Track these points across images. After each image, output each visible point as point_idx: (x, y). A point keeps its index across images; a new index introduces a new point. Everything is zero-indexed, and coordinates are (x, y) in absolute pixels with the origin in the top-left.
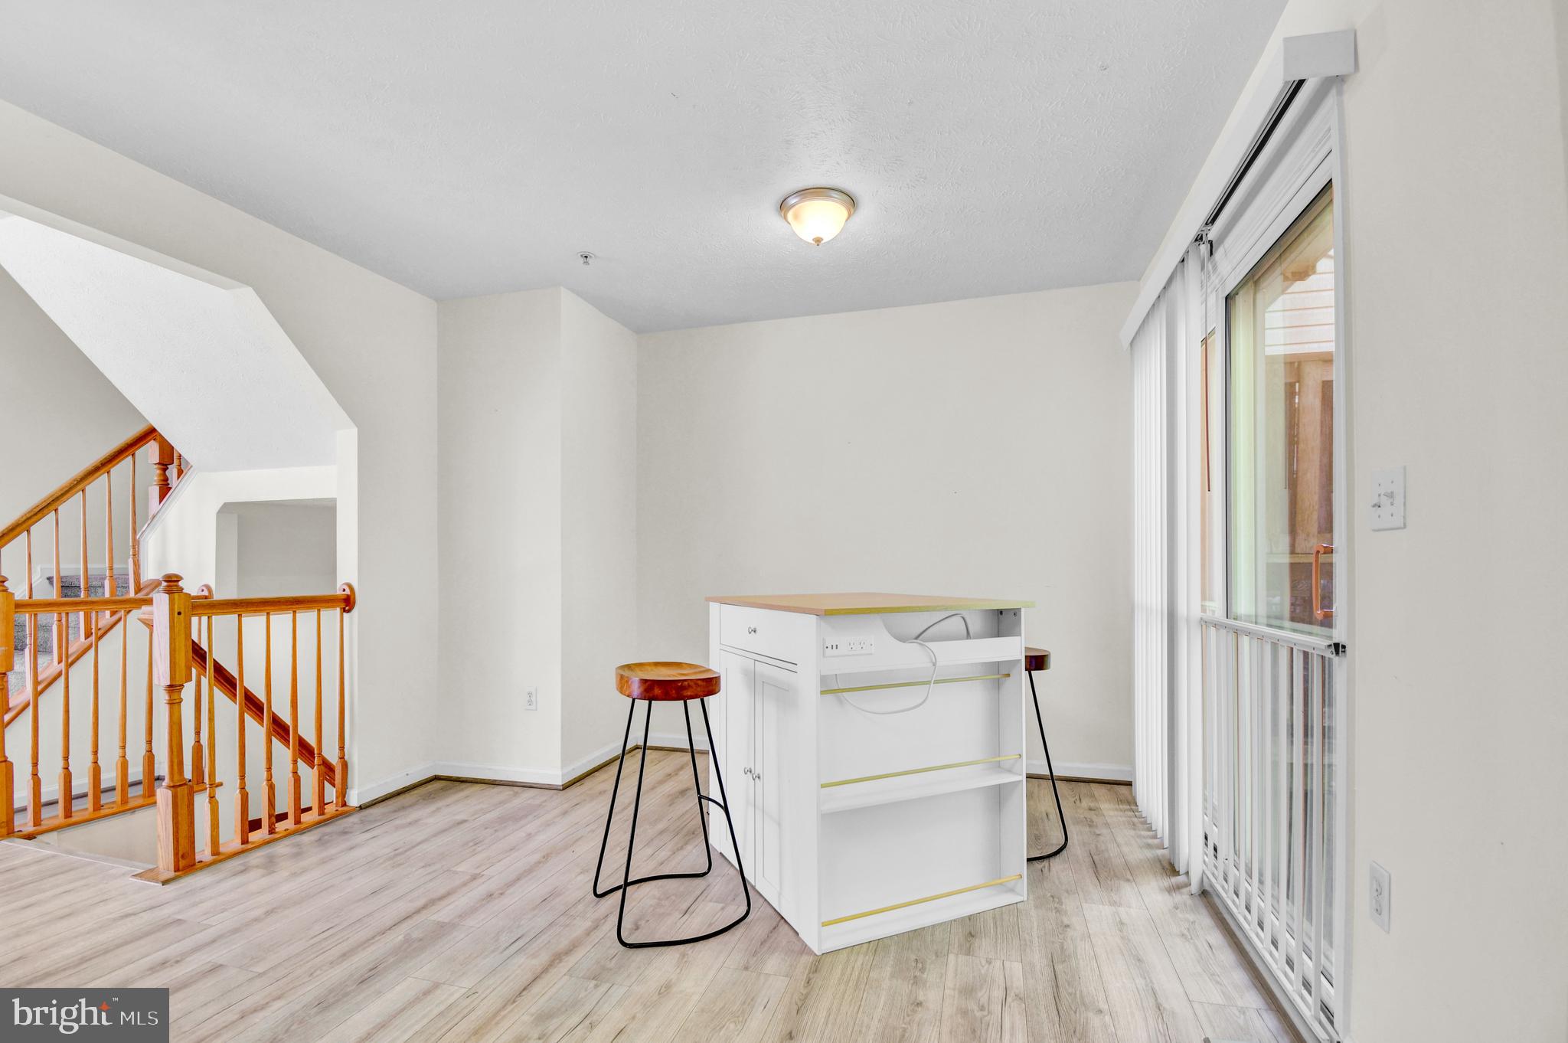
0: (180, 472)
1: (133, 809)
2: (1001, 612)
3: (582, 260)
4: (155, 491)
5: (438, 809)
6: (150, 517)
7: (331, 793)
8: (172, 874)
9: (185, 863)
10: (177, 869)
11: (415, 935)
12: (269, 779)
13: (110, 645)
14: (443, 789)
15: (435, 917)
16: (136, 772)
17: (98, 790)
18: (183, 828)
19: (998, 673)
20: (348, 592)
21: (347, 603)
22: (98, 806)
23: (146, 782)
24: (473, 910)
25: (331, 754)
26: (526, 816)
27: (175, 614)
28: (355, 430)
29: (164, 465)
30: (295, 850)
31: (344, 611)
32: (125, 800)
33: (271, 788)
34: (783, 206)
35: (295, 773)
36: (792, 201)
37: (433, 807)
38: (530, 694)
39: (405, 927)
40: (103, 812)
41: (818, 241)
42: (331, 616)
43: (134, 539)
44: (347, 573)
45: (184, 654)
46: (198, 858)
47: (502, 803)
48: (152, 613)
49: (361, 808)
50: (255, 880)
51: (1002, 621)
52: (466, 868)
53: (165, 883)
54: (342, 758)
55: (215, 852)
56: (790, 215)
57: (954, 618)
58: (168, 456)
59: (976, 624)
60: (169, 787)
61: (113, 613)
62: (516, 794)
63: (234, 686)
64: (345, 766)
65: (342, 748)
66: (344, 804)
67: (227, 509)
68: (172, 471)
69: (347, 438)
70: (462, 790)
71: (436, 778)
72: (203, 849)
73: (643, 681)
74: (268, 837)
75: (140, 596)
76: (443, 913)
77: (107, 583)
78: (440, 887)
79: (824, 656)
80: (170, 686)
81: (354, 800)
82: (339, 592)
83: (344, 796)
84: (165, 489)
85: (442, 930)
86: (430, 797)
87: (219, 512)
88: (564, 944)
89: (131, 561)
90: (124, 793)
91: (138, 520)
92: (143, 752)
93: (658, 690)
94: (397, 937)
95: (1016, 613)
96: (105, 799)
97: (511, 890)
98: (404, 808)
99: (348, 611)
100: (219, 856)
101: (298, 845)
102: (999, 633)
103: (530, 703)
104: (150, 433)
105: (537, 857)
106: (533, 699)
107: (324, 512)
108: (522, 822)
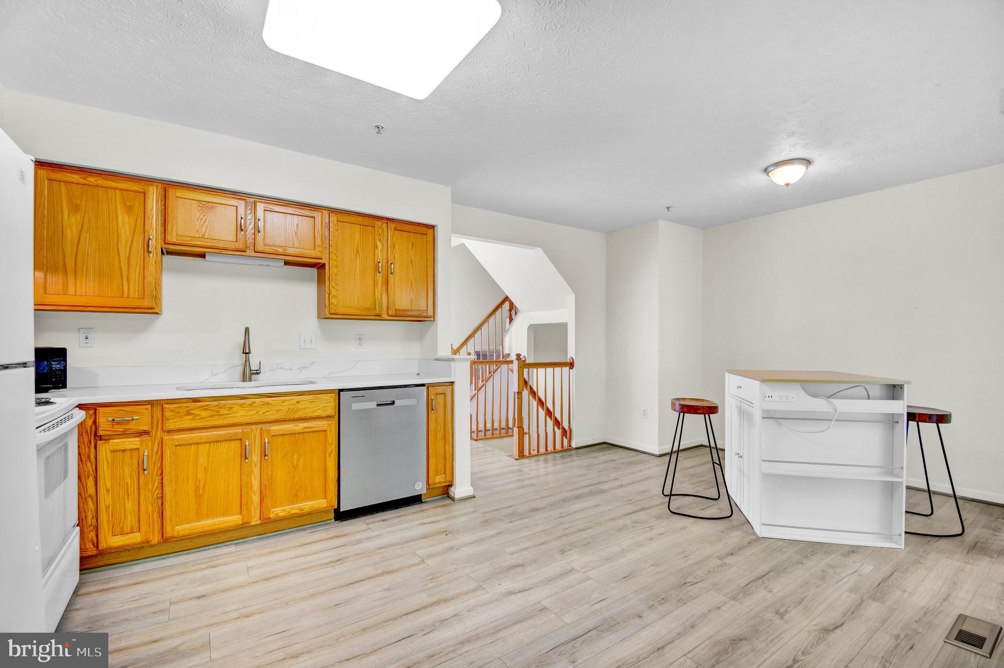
0: (516, 313)
1: (503, 437)
2: (894, 386)
3: (667, 210)
4: (508, 320)
5: (605, 454)
6: (507, 330)
7: (566, 441)
8: (518, 457)
9: (521, 455)
10: (519, 456)
11: (594, 490)
12: (546, 431)
13: (497, 375)
14: (607, 448)
15: (601, 487)
16: (503, 425)
17: (494, 429)
18: (521, 443)
19: (891, 420)
20: (571, 361)
21: (571, 365)
22: (493, 434)
23: (506, 428)
24: (614, 488)
25: (566, 426)
26: (641, 463)
27: (519, 367)
28: (574, 296)
29: (510, 310)
30: (553, 458)
31: (570, 368)
32: (500, 434)
33: (546, 434)
34: (766, 171)
35: (554, 430)
36: (770, 169)
37: (603, 453)
38: (644, 410)
39: (590, 488)
40: (494, 436)
41: (787, 185)
42: (566, 369)
43: (502, 338)
44: (571, 353)
45: (522, 383)
46: (525, 454)
47: (631, 457)
48: (513, 367)
49: (576, 448)
50: (541, 464)
51: (894, 391)
52: (614, 475)
53: (516, 460)
54: (569, 427)
55: (530, 453)
56: (770, 174)
57: (859, 388)
58: (512, 306)
59: (875, 391)
60: (517, 427)
61: (496, 366)
62: (637, 455)
63: (535, 395)
64: (570, 430)
65: (569, 423)
66: (570, 446)
67: (531, 327)
68: (513, 312)
69: (571, 298)
70: (616, 449)
71: (605, 443)
72: (526, 453)
73: (680, 405)
74: (545, 452)
75: (504, 360)
76: (603, 487)
77: (494, 354)
78: (603, 479)
79: (764, 400)
80: (518, 392)
81: (574, 445)
82: (568, 361)
83: (570, 443)
84: (511, 320)
85: (603, 491)
86: (602, 450)
87: (529, 327)
88: (647, 506)
89: (501, 346)
90: (500, 431)
91: (503, 331)
92: (506, 417)
93: (687, 409)
94: (587, 490)
95: (901, 387)
96: (495, 432)
97: (630, 486)
98: (591, 451)
99: (572, 369)
100: (531, 456)
101: (555, 457)
102: (893, 397)
103: (644, 414)
104: (507, 299)
105: (643, 478)
106: (646, 412)
107: (564, 326)
108: (638, 465)
